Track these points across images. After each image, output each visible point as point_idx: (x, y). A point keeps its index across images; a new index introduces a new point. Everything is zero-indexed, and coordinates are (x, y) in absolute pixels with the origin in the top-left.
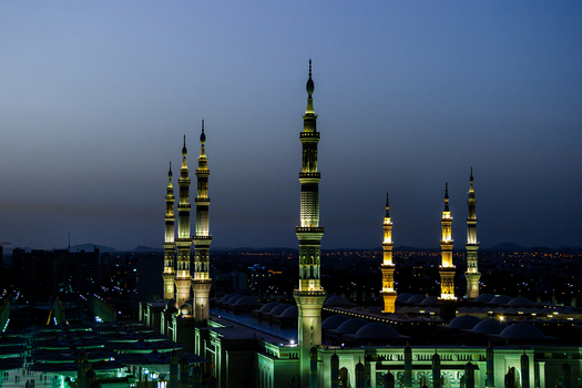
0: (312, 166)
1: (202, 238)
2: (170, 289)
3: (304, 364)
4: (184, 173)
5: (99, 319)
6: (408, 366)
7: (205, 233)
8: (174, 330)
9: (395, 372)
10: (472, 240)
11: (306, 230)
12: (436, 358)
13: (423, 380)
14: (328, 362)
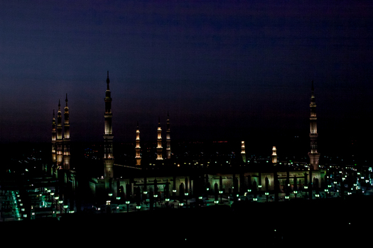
0: (109, 111)
1: (67, 139)
2: (55, 158)
3: (107, 185)
4: (59, 114)
5: (27, 170)
6: (145, 184)
7: (68, 137)
8: (56, 174)
9: (141, 187)
10: (168, 138)
11: (107, 135)
12: (155, 181)
13: (151, 189)
14: (116, 184)
